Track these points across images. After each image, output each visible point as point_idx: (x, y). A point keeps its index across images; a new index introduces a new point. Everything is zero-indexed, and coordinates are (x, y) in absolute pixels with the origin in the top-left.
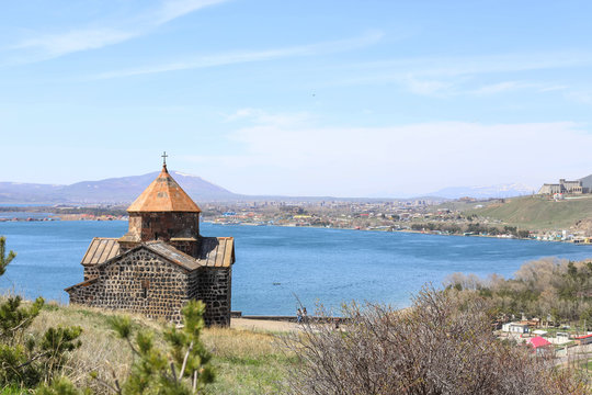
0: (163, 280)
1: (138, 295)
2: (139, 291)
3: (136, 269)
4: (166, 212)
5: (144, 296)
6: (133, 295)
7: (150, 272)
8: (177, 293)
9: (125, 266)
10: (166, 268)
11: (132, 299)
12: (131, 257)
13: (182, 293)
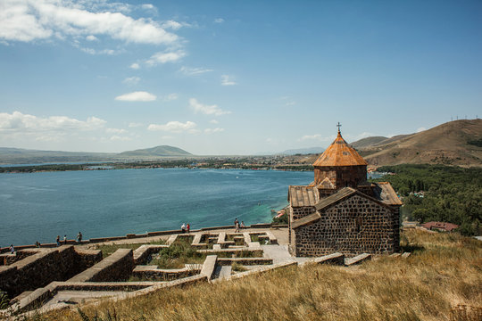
0: (374, 218)
1: (353, 230)
2: (354, 227)
3: (351, 210)
4: (353, 166)
5: (358, 230)
6: (349, 230)
7: (363, 213)
8: (384, 228)
9: (342, 208)
10: (376, 209)
11: (347, 233)
12: (347, 201)
13: (388, 227)
